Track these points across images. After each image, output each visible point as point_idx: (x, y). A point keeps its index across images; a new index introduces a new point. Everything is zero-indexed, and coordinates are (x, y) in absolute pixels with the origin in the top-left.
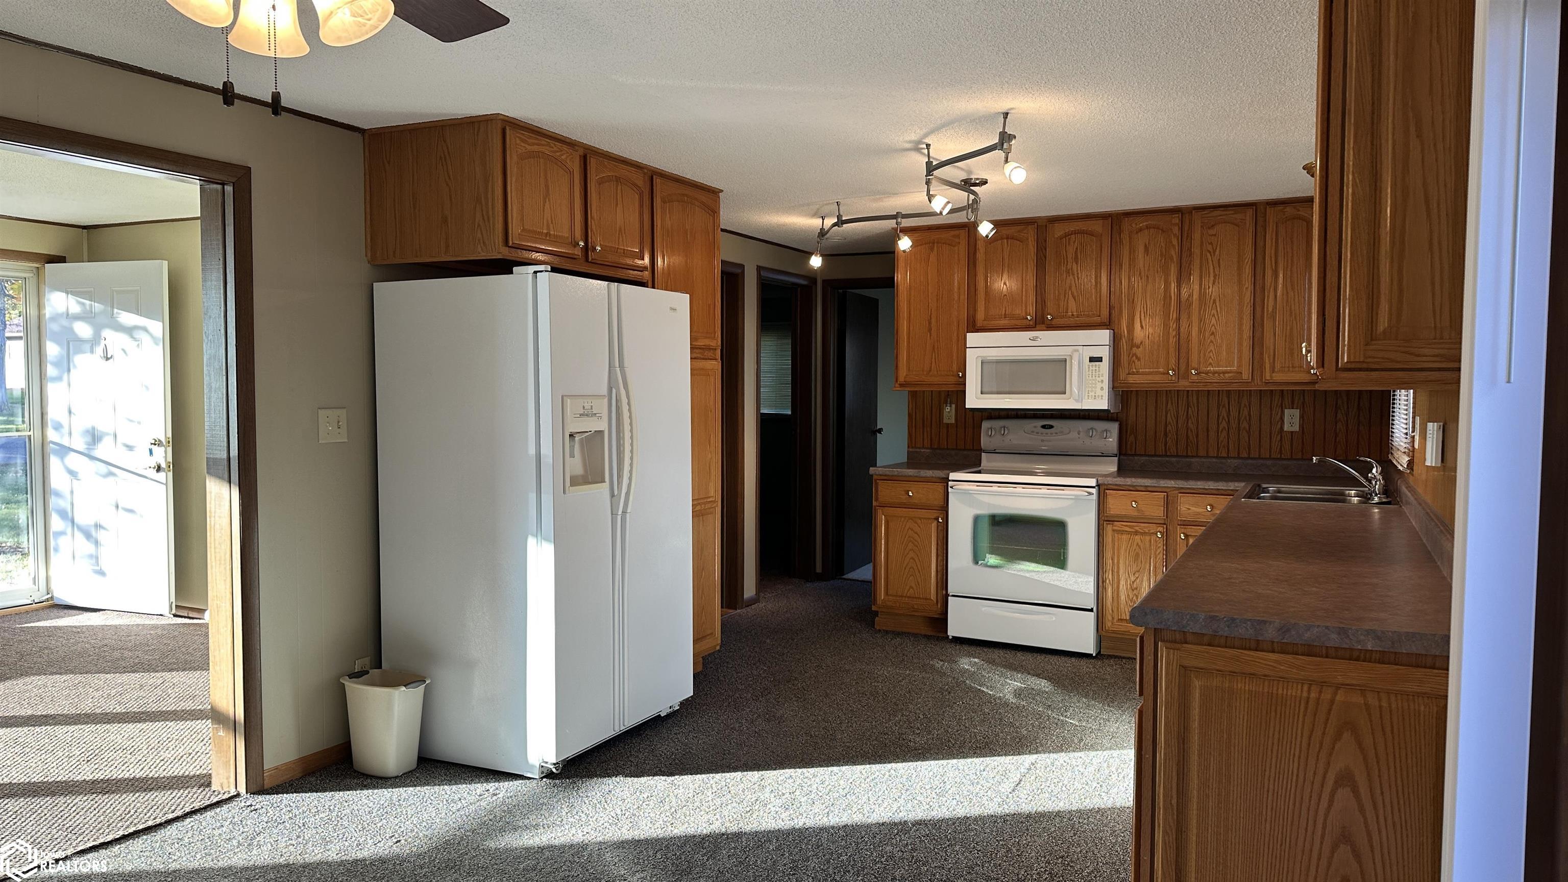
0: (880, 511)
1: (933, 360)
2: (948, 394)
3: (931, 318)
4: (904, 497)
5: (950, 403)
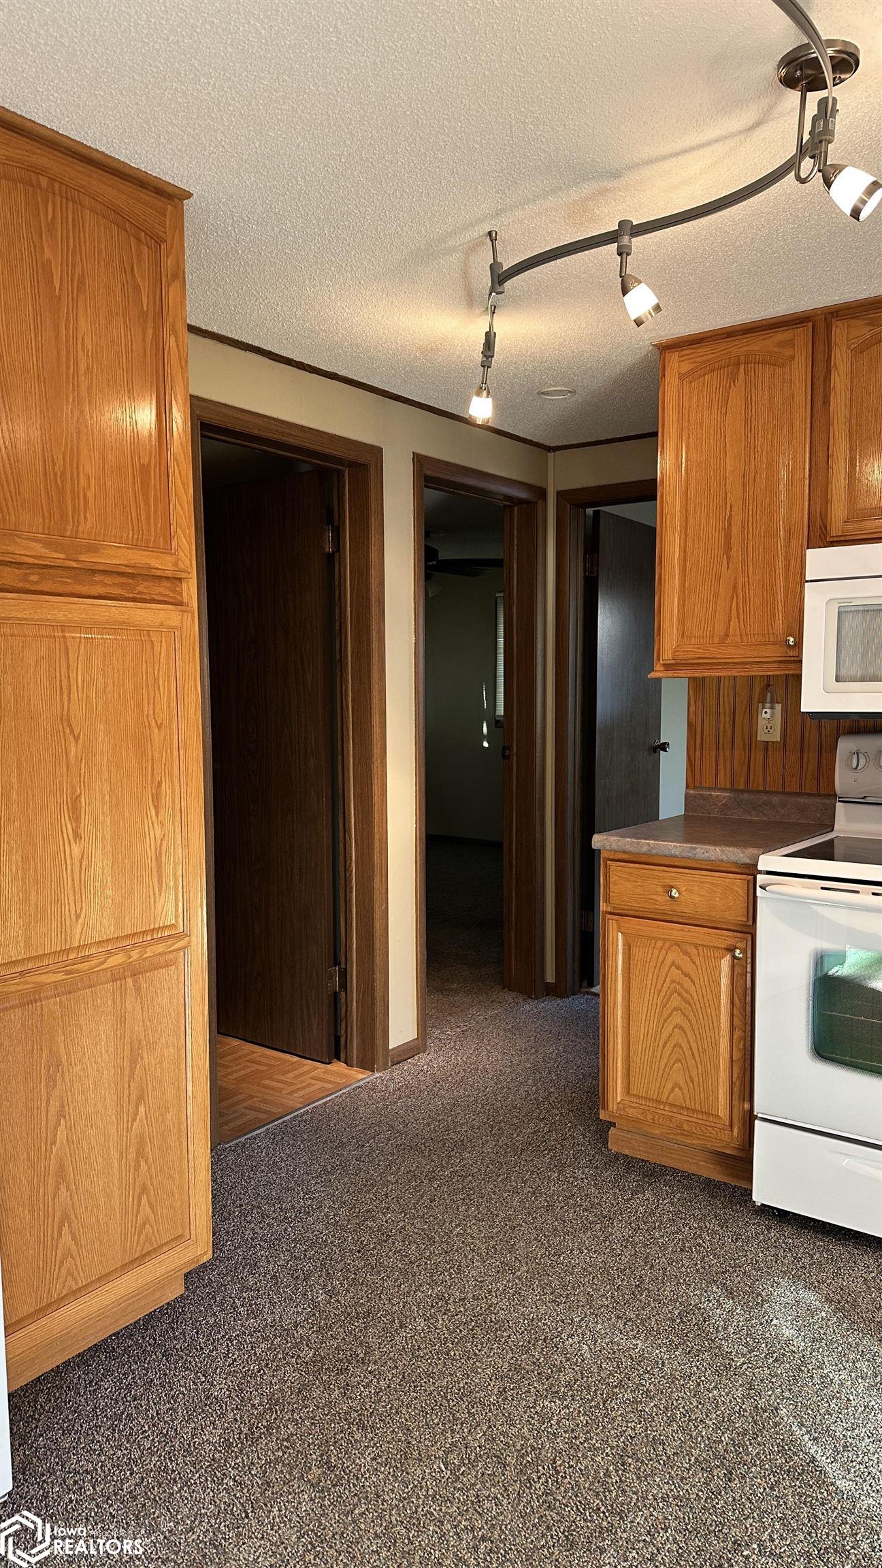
0: (612, 924)
1: (734, 612)
2: (768, 684)
3: (730, 525)
4: (662, 899)
5: (772, 702)
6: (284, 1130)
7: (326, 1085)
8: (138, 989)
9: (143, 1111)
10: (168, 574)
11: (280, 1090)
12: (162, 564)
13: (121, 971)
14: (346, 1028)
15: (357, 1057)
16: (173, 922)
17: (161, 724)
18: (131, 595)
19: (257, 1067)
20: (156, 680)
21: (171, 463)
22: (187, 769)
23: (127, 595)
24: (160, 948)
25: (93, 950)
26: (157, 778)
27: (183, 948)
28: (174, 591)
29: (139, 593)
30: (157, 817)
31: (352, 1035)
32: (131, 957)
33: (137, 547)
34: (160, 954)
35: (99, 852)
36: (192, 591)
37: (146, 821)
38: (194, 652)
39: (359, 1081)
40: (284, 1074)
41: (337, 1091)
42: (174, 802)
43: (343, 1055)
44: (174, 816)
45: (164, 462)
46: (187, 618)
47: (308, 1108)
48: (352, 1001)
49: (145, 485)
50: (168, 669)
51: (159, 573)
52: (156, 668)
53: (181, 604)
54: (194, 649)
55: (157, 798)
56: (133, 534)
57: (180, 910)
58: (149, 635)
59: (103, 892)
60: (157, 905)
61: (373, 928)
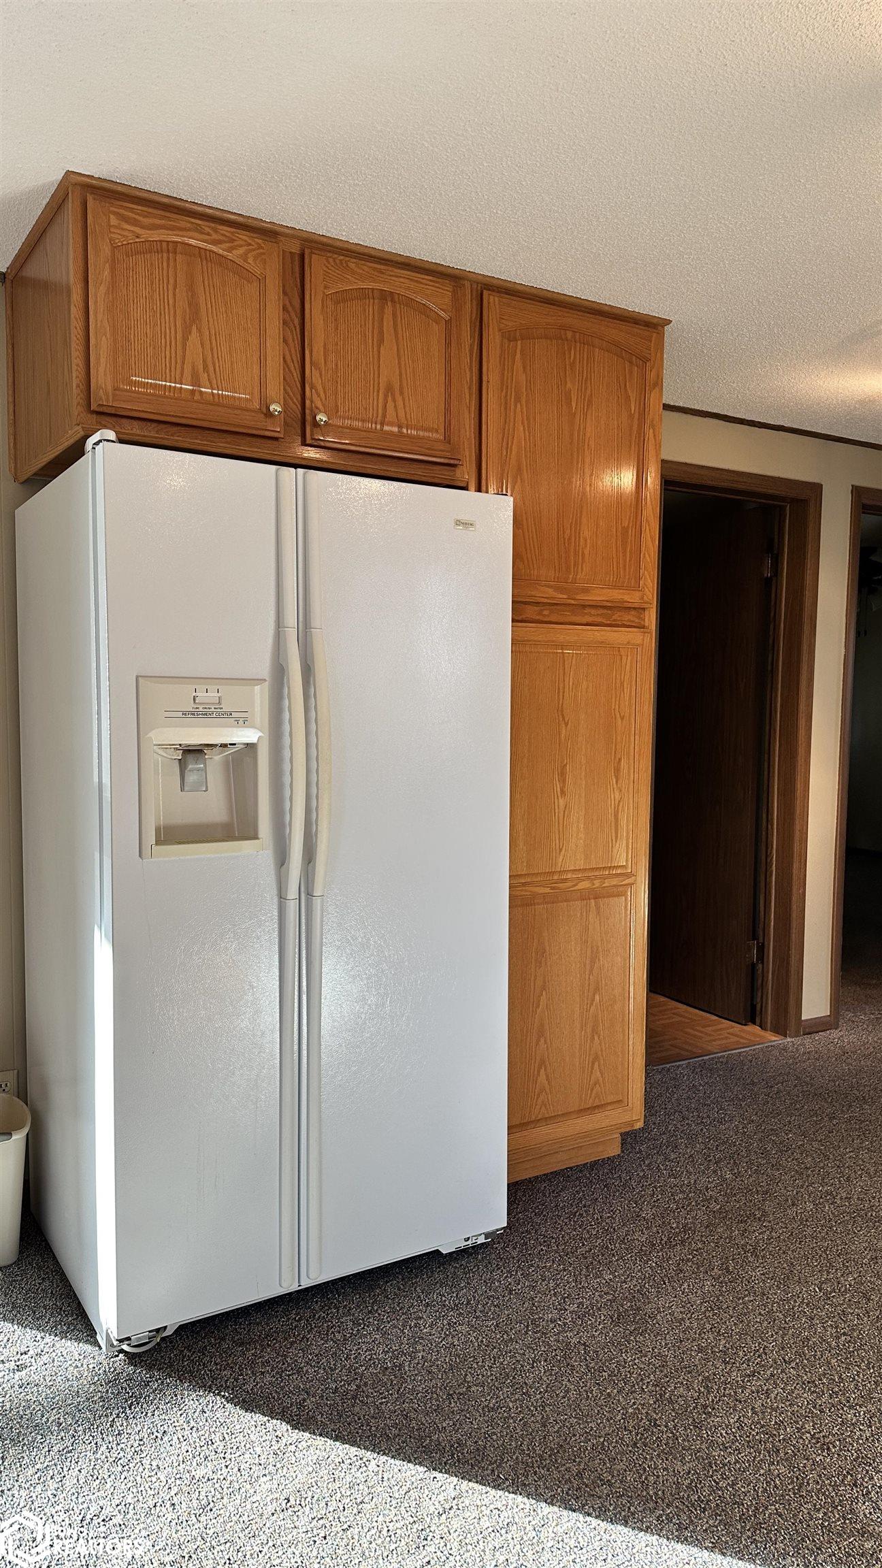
6: (703, 1066)
7: (742, 1041)
8: (598, 908)
9: (598, 999)
10: (636, 605)
11: (701, 1038)
12: (633, 598)
13: (587, 894)
14: (762, 996)
15: (771, 1022)
16: (625, 864)
17: (624, 716)
18: (609, 622)
19: (680, 1019)
20: (622, 684)
21: (644, 524)
22: (640, 750)
23: (606, 622)
24: (615, 882)
25: (569, 876)
26: (618, 756)
27: (631, 884)
28: (639, 618)
29: (614, 620)
30: (617, 784)
31: (767, 1003)
32: (594, 884)
33: (615, 587)
34: (614, 886)
35: (576, 807)
36: (651, 618)
37: (609, 786)
38: (650, 663)
39: (771, 1041)
40: (704, 1027)
41: (751, 1046)
42: (629, 776)
43: (758, 1020)
44: (629, 785)
45: (638, 523)
46: (647, 639)
47: (724, 1053)
48: (768, 972)
49: (624, 543)
50: (631, 676)
51: (630, 605)
52: (623, 675)
53: (644, 627)
54: (650, 660)
55: (617, 770)
56: (613, 578)
57: (630, 856)
58: (619, 651)
59: (577, 835)
60: (613, 849)
61: (790, 909)
